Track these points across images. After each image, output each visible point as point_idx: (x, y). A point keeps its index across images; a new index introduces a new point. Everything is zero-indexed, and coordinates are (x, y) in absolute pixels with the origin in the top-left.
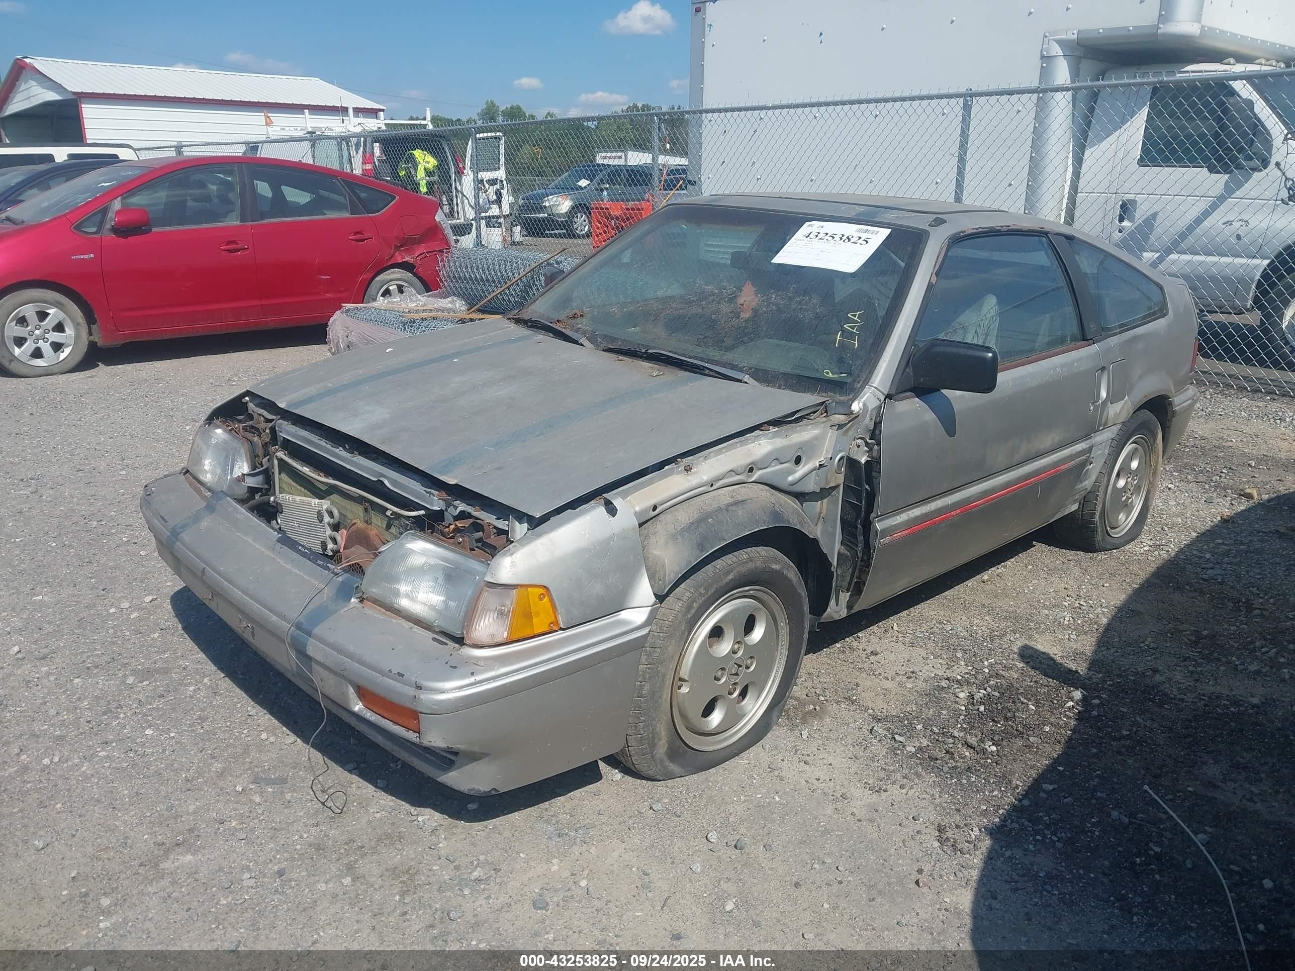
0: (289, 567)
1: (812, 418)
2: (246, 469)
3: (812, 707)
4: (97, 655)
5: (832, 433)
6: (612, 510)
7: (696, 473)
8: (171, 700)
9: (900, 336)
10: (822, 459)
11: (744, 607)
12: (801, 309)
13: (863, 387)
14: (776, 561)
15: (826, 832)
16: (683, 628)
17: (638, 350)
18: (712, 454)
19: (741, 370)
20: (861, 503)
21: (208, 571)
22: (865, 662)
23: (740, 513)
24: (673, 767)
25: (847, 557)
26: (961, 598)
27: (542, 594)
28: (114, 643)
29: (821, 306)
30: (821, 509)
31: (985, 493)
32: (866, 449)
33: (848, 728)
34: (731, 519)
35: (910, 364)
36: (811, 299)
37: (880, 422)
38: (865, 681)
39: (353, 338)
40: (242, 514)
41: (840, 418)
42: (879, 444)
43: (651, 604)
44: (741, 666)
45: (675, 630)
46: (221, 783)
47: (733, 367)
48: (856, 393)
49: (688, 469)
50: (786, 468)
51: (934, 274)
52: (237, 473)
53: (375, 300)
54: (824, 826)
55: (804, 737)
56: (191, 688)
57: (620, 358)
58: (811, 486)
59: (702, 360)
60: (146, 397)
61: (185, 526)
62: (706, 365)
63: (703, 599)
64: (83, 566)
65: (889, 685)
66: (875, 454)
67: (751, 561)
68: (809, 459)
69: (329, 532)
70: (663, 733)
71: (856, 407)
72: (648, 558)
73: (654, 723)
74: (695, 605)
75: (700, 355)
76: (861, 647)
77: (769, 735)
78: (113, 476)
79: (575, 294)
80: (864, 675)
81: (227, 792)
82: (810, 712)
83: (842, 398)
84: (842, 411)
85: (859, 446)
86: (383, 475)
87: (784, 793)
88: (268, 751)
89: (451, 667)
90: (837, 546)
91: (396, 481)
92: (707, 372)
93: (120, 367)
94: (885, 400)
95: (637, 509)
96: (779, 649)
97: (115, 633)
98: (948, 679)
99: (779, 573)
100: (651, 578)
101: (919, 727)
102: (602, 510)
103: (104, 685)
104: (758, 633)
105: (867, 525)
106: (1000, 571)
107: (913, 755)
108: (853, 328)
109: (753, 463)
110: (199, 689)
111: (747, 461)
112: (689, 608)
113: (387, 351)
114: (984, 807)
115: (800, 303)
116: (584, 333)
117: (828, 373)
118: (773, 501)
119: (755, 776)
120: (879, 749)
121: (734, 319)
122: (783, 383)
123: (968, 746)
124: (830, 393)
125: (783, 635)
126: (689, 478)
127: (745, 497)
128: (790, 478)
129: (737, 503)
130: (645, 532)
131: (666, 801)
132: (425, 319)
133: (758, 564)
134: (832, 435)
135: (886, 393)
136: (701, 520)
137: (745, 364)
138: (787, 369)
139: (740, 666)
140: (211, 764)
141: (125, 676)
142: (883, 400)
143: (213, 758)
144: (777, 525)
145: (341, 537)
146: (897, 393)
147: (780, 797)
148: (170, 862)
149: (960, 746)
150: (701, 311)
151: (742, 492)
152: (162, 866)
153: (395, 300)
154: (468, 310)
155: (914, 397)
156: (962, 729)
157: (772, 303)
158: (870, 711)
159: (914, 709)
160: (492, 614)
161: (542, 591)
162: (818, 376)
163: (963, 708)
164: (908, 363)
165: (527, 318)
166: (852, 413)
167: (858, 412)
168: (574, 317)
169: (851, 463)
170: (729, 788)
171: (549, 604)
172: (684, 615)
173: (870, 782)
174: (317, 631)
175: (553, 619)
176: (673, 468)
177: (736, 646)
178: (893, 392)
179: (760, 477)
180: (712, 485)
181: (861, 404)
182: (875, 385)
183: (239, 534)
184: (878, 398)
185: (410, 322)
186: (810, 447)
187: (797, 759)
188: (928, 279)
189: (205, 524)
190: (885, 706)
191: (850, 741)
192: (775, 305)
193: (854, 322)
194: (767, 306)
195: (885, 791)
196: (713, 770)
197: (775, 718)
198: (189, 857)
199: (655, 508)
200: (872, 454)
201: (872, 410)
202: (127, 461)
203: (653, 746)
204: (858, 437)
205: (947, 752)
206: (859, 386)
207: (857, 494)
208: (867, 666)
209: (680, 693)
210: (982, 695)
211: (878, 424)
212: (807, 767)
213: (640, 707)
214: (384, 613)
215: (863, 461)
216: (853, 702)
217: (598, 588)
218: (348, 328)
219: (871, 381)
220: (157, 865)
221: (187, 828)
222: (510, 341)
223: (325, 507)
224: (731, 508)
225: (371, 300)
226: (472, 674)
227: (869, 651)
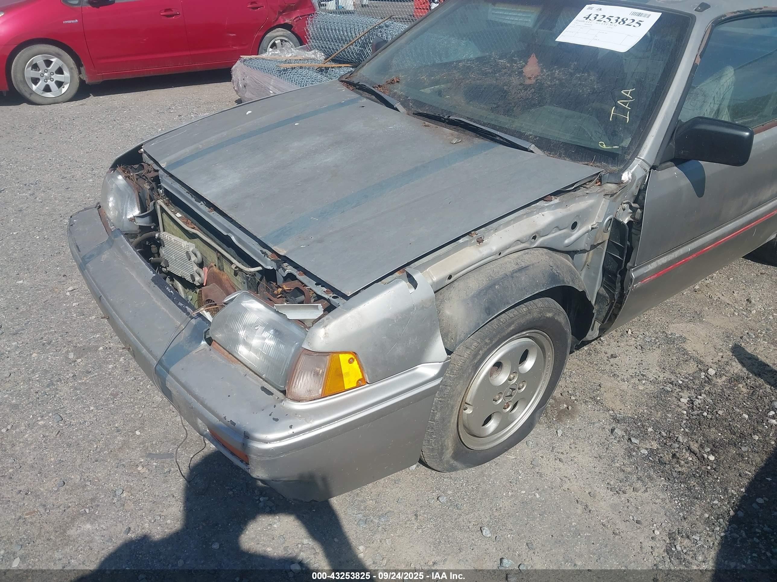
0: (159, 304)
1: (587, 186)
2: (137, 212)
3: (565, 406)
4: (51, 333)
5: (605, 201)
6: (414, 283)
7: (487, 244)
8: (96, 376)
9: (667, 113)
10: (594, 223)
11: (521, 346)
12: (580, 84)
13: (632, 159)
14: (549, 310)
15: (577, 533)
16: (470, 371)
17: (441, 116)
18: (502, 226)
19: (527, 139)
20: (623, 258)
21: (103, 299)
22: (607, 364)
23: (523, 278)
24: (456, 463)
25: (605, 297)
26: (678, 305)
27: (352, 358)
28: (64, 323)
29: (598, 83)
30: (587, 258)
31: (717, 239)
32: (630, 211)
33: (593, 428)
34: (515, 285)
35: (674, 138)
36: (589, 75)
37: (645, 189)
38: (608, 383)
39: (248, 82)
40: (130, 252)
41: (611, 187)
42: (642, 208)
43: (444, 361)
44: (515, 389)
45: (463, 373)
46: (120, 455)
47: (520, 135)
48: (626, 164)
49: (480, 241)
50: (564, 233)
51: (698, 56)
52: (130, 216)
53: (266, 51)
54: (576, 526)
55: (559, 435)
56: (111, 366)
57: (427, 123)
58: (583, 245)
59: (494, 127)
60: (115, 121)
61: (91, 256)
62: (498, 133)
63: (488, 347)
64: (54, 256)
65: (624, 386)
66: (638, 216)
67: (530, 313)
68: (584, 223)
69: (196, 268)
70: (450, 445)
71: (626, 177)
72: (443, 320)
73: (443, 439)
74: (481, 352)
75: (493, 123)
76: (603, 349)
77: (532, 432)
78: (85, 183)
79: (394, 62)
80: (605, 376)
81: (123, 465)
82: (563, 411)
83: (614, 168)
84: (614, 181)
85: (624, 210)
86: (230, 231)
87: (543, 490)
88: (158, 426)
89: (274, 419)
90: (598, 287)
91: (240, 239)
92: (498, 138)
93: (101, 97)
94: (650, 169)
95: (435, 279)
96: (545, 371)
97: (66, 314)
98: (672, 383)
99: (552, 319)
100: (444, 337)
101: (650, 430)
102: (404, 284)
103: (52, 359)
104: (529, 364)
105: (624, 272)
106: (708, 282)
107: (647, 458)
108: (625, 104)
109: (537, 232)
110: (116, 367)
111: (532, 231)
112: (475, 356)
113: (247, 114)
114: (707, 515)
115: (580, 79)
116: (399, 98)
117: (602, 144)
118: (551, 264)
119: (520, 472)
120: (619, 449)
121: (523, 91)
122: (563, 152)
123: (691, 451)
124: (603, 163)
125: (549, 361)
126: (481, 249)
127: (528, 263)
128: (567, 241)
129: (521, 270)
130: (441, 297)
131: (450, 492)
132: (295, 68)
133: (535, 315)
134: (604, 203)
135: (652, 165)
136: (490, 287)
137: (531, 133)
138: (567, 138)
139: (513, 389)
140: (115, 437)
141: (68, 352)
142: (648, 170)
143: (118, 431)
144: (554, 286)
145: (204, 272)
146: (661, 164)
147: (540, 494)
148: (75, 529)
149: (684, 451)
150: (495, 82)
151: (528, 258)
152: (68, 533)
153: (277, 52)
154: (325, 59)
155: (674, 166)
156: (685, 434)
157: (555, 78)
158: (611, 412)
159: (645, 411)
160: (309, 373)
161: (351, 356)
162: (592, 145)
163: (685, 412)
164: (672, 137)
165: (356, 82)
166: (622, 183)
167: (627, 182)
168: (392, 83)
169: (616, 224)
170: (500, 482)
171: (357, 366)
172: (473, 360)
173: (612, 483)
174: (173, 369)
175: (361, 377)
176: (467, 241)
177: (512, 376)
178: (657, 164)
179: (541, 243)
180: (500, 254)
181: (630, 175)
182: (642, 158)
183: (127, 268)
184: (645, 169)
185: (284, 70)
186: (585, 215)
187: (553, 456)
188: (694, 60)
189: (105, 256)
190: (622, 407)
191: (595, 441)
192: (559, 79)
193: (627, 98)
194: (551, 81)
195: (624, 492)
196: (487, 464)
197: (537, 419)
198: (88, 526)
199: (450, 277)
200: (635, 215)
201: (639, 180)
202: (95, 172)
203: (441, 454)
204: (624, 202)
205: (674, 456)
206: (629, 157)
207: (621, 250)
208: (608, 368)
209: (465, 413)
210: (700, 401)
211: (642, 191)
212: (561, 465)
213: (432, 428)
214: (226, 356)
215: (626, 222)
216: (597, 402)
217: (399, 350)
218: (244, 73)
219: (640, 154)
220: (65, 531)
221: (90, 497)
222: (341, 105)
223: (191, 249)
224: (515, 274)
225: (264, 51)
226: (291, 427)
227: (609, 355)
